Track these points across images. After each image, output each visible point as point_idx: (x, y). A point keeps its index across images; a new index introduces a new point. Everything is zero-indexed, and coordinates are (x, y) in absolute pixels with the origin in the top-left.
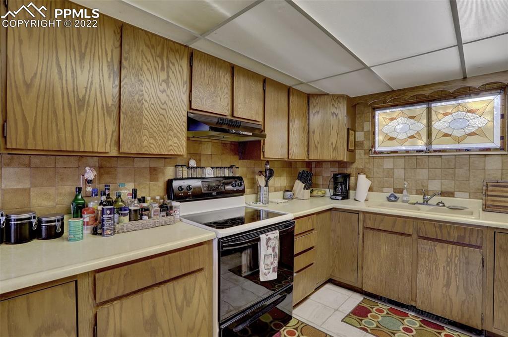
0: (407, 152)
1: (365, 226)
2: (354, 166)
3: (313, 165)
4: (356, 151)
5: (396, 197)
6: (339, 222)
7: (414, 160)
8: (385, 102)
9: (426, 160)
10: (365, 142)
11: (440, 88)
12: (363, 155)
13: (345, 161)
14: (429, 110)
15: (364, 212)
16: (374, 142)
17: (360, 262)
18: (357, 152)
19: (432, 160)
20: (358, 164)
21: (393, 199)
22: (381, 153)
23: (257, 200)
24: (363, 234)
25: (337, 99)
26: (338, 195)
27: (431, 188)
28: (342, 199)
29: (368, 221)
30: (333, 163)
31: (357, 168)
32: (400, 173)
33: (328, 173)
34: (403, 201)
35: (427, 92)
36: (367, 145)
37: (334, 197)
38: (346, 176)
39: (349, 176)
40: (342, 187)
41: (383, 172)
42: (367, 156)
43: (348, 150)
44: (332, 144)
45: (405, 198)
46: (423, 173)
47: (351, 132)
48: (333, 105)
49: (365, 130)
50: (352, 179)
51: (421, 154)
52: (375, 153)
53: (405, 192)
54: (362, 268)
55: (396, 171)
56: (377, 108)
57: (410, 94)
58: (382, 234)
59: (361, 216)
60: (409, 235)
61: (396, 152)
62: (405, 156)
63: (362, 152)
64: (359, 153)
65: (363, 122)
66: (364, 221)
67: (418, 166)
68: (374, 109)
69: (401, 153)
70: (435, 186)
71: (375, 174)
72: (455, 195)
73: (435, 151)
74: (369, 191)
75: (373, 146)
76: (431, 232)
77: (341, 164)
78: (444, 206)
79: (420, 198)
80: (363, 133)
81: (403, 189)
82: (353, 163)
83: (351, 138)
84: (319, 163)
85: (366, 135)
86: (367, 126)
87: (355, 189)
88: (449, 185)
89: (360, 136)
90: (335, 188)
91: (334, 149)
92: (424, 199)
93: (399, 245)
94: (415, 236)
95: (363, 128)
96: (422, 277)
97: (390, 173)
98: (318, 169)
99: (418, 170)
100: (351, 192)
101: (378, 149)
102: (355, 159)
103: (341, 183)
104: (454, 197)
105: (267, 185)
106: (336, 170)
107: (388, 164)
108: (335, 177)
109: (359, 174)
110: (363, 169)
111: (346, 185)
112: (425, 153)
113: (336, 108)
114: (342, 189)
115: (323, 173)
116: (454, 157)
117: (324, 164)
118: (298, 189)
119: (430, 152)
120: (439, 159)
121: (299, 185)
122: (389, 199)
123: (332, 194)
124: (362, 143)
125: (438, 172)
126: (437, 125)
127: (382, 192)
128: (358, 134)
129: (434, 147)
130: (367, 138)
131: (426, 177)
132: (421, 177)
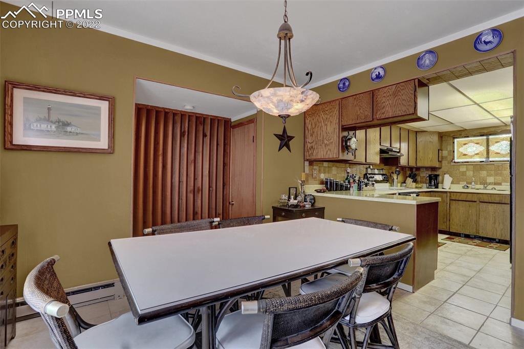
0: (474, 162)
1: (451, 199)
2: (441, 170)
3: (414, 170)
4: (443, 162)
5: (468, 186)
7: (478, 166)
8: (460, 135)
9: (486, 166)
10: (448, 157)
11: (493, 130)
12: (447, 164)
13: (437, 166)
14: (488, 140)
15: (450, 192)
16: (454, 157)
17: (448, 218)
19: (489, 166)
20: (444, 169)
21: (466, 187)
22: (459, 163)
23: (391, 186)
24: (450, 203)
25: (432, 134)
26: (432, 186)
27: (488, 181)
28: (435, 188)
29: (452, 196)
30: (427, 168)
31: (444, 171)
32: (470, 173)
33: (425, 174)
35: (485, 131)
36: (450, 158)
37: (430, 187)
38: (437, 176)
39: (438, 175)
40: (435, 181)
41: (460, 173)
42: (449, 165)
43: (439, 161)
45: (473, 187)
46: (484, 173)
47: (440, 151)
48: (430, 137)
49: (448, 150)
50: (440, 178)
51: (483, 163)
52: (455, 162)
53: (473, 183)
54: (450, 220)
55: (467, 173)
56: (456, 137)
58: (460, 202)
59: (448, 194)
60: (475, 202)
61: (468, 162)
62: (473, 164)
63: (447, 162)
64: (444, 163)
65: (447, 145)
66: (450, 197)
67: (481, 169)
68: (454, 138)
69: (471, 163)
70: (490, 180)
71: (455, 174)
73: (491, 161)
74: (451, 183)
75: (453, 159)
76: (486, 199)
77: (434, 169)
78: (495, 190)
79: (482, 187)
80: (447, 151)
82: (440, 168)
83: (440, 155)
84: (418, 169)
85: (449, 152)
86: (450, 148)
87: (442, 183)
88: (498, 179)
89: (445, 153)
90: (430, 182)
91: (431, 160)
92: (484, 186)
93: (470, 206)
94: (478, 202)
95: (447, 149)
96: (482, 221)
97: (464, 173)
98: (417, 172)
99: (481, 172)
100: (440, 185)
101: (456, 160)
102: (442, 166)
103: (434, 179)
104: (501, 185)
105: (397, 179)
106: (430, 172)
107: (463, 169)
108: (430, 176)
109: (444, 174)
110: (447, 171)
111: (437, 180)
112: (486, 162)
113: (432, 138)
114: (434, 183)
115: (421, 174)
118: (409, 182)
119: (488, 162)
120: (493, 166)
121: (409, 180)
123: (428, 186)
124: (446, 157)
125: (493, 172)
126: (492, 148)
127: (459, 184)
128: (444, 152)
129: (491, 159)
130: (449, 154)
131: (486, 175)
132: (482, 176)
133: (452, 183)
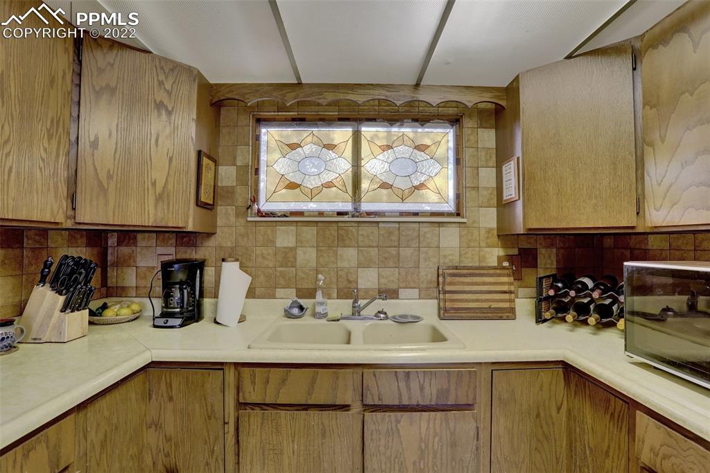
0: (321, 214)
1: (241, 400)
2: (212, 242)
3: (112, 241)
4: (219, 208)
5: (301, 308)
6: (171, 399)
7: (333, 230)
9: (354, 230)
10: (239, 189)
12: (233, 219)
13: (190, 228)
15: (236, 365)
16: (257, 191)
18: (221, 209)
19: (364, 230)
20: (223, 238)
21: (296, 311)
22: (272, 214)
24: (237, 423)
25: (172, 70)
26: (172, 315)
27: (363, 284)
28: (181, 326)
29: (249, 384)
30: (161, 233)
31: (221, 247)
32: (307, 257)
33: (149, 258)
34: (315, 315)
35: (359, 98)
36: (242, 195)
37: (161, 322)
39: (201, 265)
40: (182, 294)
41: (275, 255)
42: (242, 221)
43: (199, 204)
44: (154, 184)
45: (319, 309)
46: (349, 256)
47: (205, 161)
48: (161, 83)
49: (239, 163)
50: (209, 272)
51: (345, 218)
52: (260, 214)
53: (319, 297)
55: (300, 252)
56: (265, 120)
57: (330, 97)
60: (345, 407)
61: (301, 213)
62: (317, 222)
63: (231, 210)
64: (225, 215)
65: (235, 145)
66: (238, 389)
67: (342, 241)
68: (259, 121)
69: (310, 216)
70: (368, 279)
71: (260, 260)
72: (400, 296)
73: (369, 214)
75: (255, 200)
76: (391, 390)
77: (184, 237)
78: (387, 318)
79: (345, 306)
80: (233, 169)
81: (315, 290)
82: (209, 235)
83: (207, 177)
84: (128, 235)
85: (242, 171)
86: (243, 156)
87: (216, 296)
88: (391, 276)
89: (227, 175)
90: (167, 297)
91: (159, 198)
92: (354, 307)
94: (356, 408)
95: (235, 158)
97: (287, 258)
98: (125, 250)
99: (340, 251)
100: (207, 302)
101: (264, 206)
102: (215, 226)
103: (181, 283)
104: (397, 298)
106: (170, 252)
107: (285, 238)
108: (166, 267)
109: (223, 260)
110: (232, 248)
111: (193, 288)
112: (353, 216)
113: (169, 93)
115: (138, 259)
116: (397, 225)
117: (139, 236)
118: (43, 313)
119: (361, 215)
120: (374, 229)
121: (46, 301)
122: (288, 315)
123: (158, 313)
124: (230, 192)
125: (374, 252)
126: (370, 167)
127: (273, 297)
128: (223, 170)
129: (365, 207)
130: (242, 180)
131: (354, 263)
132: (345, 264)
133: (251, 293)
